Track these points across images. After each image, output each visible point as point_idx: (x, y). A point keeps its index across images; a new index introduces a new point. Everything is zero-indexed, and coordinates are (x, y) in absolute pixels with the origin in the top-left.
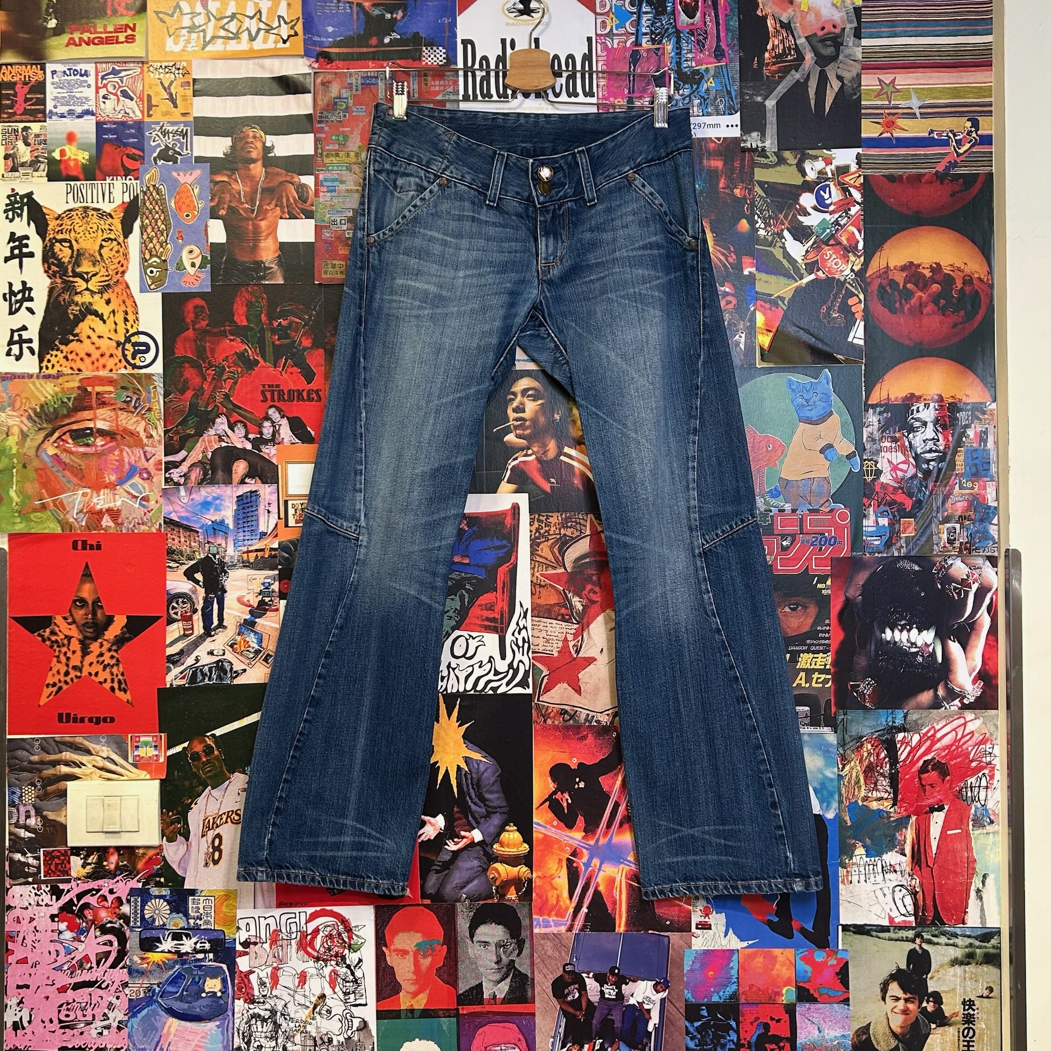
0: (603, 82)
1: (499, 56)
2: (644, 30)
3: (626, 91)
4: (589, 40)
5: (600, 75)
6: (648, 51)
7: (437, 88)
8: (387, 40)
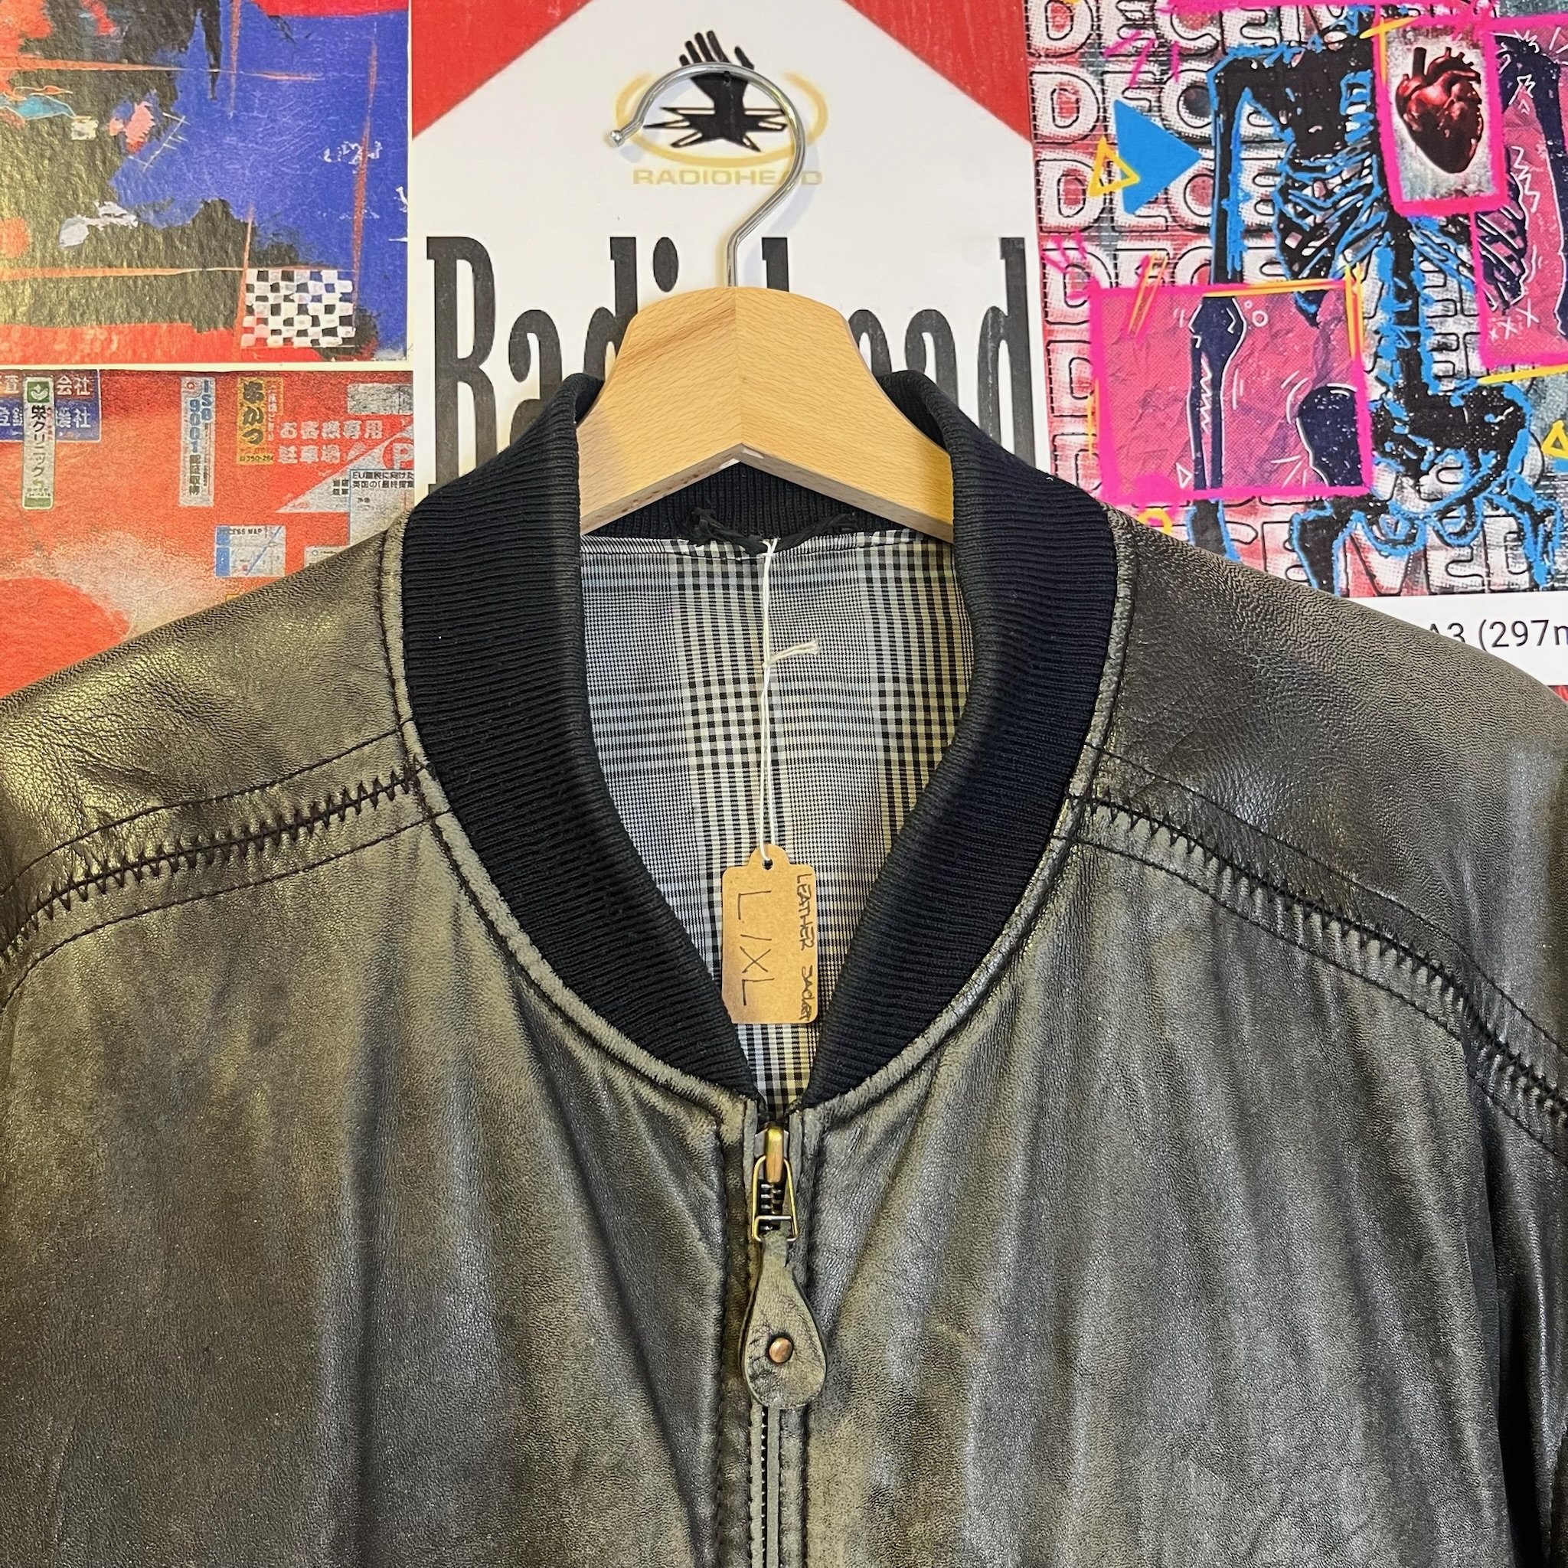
0: (1079, 435)
1: (601, 312)
2: (1250, 215)
3: (1185, 478)
4: (1013, 250)
5: (1066, 402)
6: (1275, 302)
7: (309, 455)
8: (74, 233)
